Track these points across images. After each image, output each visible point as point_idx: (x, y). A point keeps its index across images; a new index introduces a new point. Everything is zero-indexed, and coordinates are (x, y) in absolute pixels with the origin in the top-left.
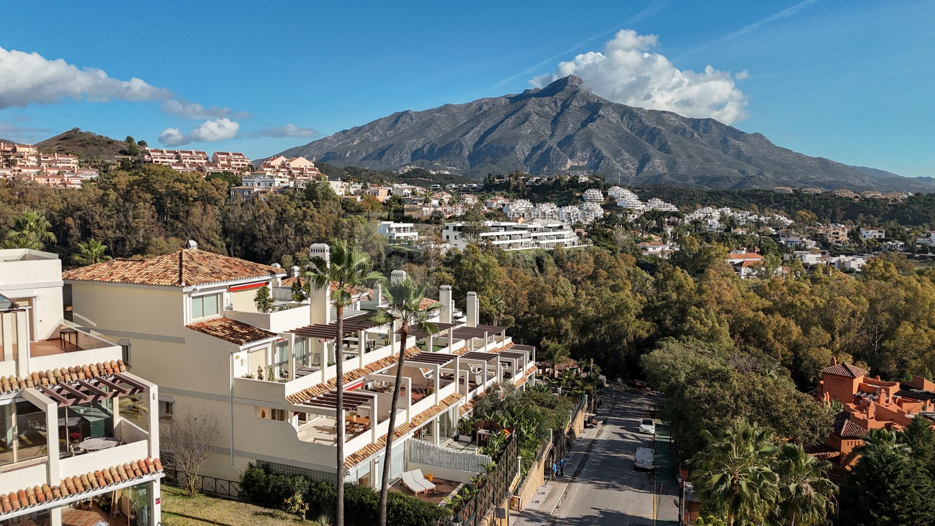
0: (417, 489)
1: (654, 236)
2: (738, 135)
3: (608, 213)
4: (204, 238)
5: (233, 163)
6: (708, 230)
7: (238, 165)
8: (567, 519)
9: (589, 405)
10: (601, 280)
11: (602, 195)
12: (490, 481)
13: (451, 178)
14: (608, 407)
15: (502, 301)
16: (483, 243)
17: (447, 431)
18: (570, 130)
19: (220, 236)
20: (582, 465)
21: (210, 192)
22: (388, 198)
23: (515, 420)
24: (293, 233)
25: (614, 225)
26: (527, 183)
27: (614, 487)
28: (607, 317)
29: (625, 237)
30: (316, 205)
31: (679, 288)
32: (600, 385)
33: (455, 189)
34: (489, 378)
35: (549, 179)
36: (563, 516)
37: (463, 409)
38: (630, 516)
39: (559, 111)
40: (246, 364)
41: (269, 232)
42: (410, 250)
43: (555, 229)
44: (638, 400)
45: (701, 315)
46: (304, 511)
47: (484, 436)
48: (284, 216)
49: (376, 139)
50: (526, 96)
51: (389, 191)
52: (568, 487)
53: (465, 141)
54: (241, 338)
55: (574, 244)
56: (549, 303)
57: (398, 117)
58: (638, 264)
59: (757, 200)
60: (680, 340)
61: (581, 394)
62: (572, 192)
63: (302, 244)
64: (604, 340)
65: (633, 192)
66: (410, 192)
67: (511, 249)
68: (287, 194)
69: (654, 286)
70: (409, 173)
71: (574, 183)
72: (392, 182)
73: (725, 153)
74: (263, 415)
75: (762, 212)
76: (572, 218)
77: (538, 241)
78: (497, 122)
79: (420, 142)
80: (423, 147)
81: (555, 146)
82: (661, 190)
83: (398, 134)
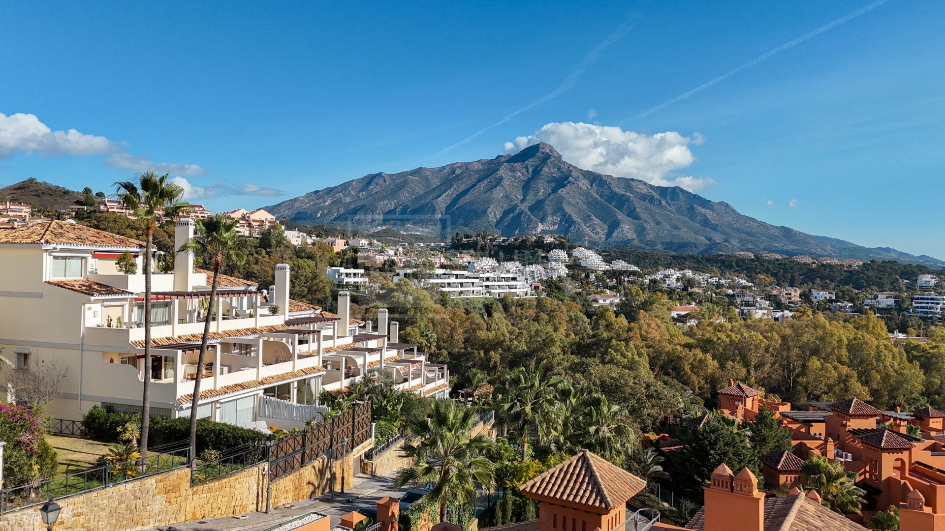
1: (608, 291)
2: (705, 203)
3: (572, 273)
5: (192, 215)
6: (665, 288)
7: (197, 216)
10: (542, 323)
11: (566, 256)
13: (421, 239)
15: (433, 334)
18: (541, 195)
22: (344, 248)
26: (494, 243)
28: (535, 351)
30: (269, 252)
31: (608, 326)
35: (516, 240)
39: (530, 176)
42: (358, 294)
43: (507, 279)
45: (621, 348)
49: (348, 200)
50: (498, 161)
51: (348, 242)
53: (437, 203)
54: (96, 292)
55: (526, 294)
56: (479, 337)
57: (371, 179)
58: (583, 312)
59: (719, 264)
62: (538, 251)
65: (599, 254)
66: (367, 243)
67: (462, 296)
70: (378, 232)
71: (540, 244)
72: (354, 236)
73: (692, 220)
74: (112, 361)
75: (722, 275)
76: (536, 276)
77: (489, 290)
78: (469, 186)
79: (392, 204)
80: (395, 209)
81: (526, 210)
82: (627, 253)
83: (371, 196)
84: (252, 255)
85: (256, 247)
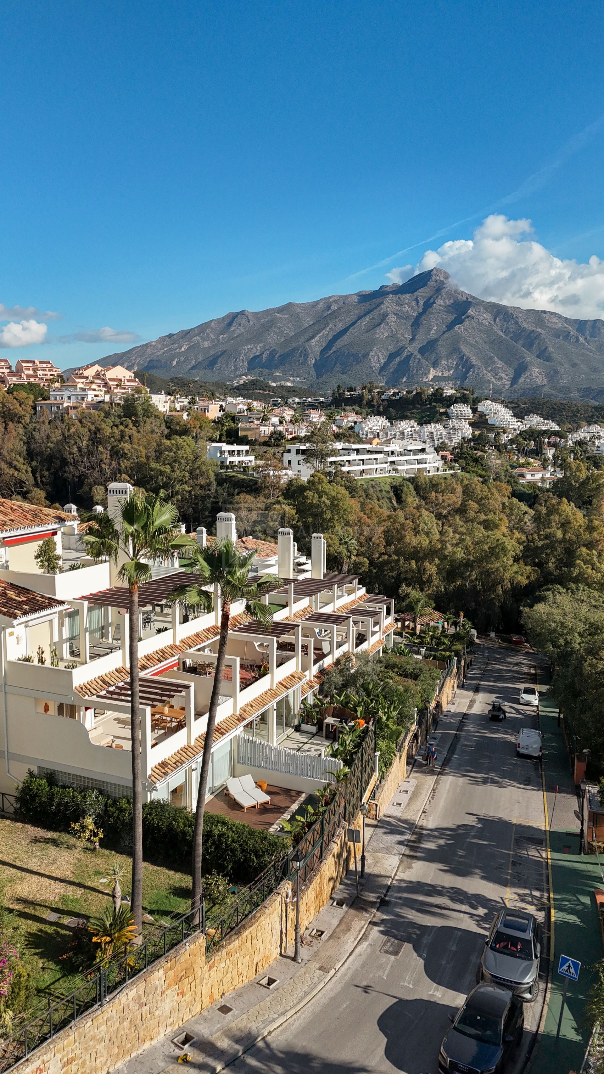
0: (247, 802)
1: (532, 460)
3: (477, 433)
4: (6, 462)
5: (40, 373)
6: (595, 452)
7: (45, 375)
8: (436, 829)
9: (458, 668)
10: (471, 514)
11: (470, 411)
12: (341, 793)
13: (294, 391)
14: (480, 669)
15: (353, 541)
16: (331, 469)
17: (287, 718)
18: (433, 333)
19: (24, 459)
20: (452, 750)
21: (12, 408)
22: (220, 414)
23: (372, 700)
24: (109, 457)
25: (484, 446)
26: (383, 397)
27: (494, 782)
28: (479, 560)
29: (499, 462)
30: (136, 423)
31: (565, 525)
32: (471, 643)
33: (298, 403)
34: (340, 645)
35: (408, 392)
36: (431, 825)
37: (306, 686)
38: (516, 825)
39: (421, 310)
40: (23, 643)
41: (81, 455)
42: (246, 477)
43: (416, 452)
44: (516, 659)
45: (592, 559)
46: (96, 839)
47: (332, 726)
48: (98, 436)
49: (206, 344)
50: (381, 293)
51: (221, 406)
52: (437, 782)
53: (310, 347)
54: (16, 608)
55: (438, 469)
56: (409, 544)
57: (232, 319)
58: (514, 494)
60: (567, 590)
61: (450, 656)
62: (435, 407)
63: (119, 470)
64: (475, 586)
65: (507, 406)
66: (245, 408)
67: (365, 476)
68: (101, 410)
69: (534, 522)
70: (245, 385)
71: (438, 397)
72: (225, 395)
74: (46, 709)
76: (435, 438)
77: (395, 467)
78: (348, 324)
79: (256, 349)
80: (262, 354)
81: (416, 353)
82: (539, 404)
83: (233, 339)
84: (117, 426)
85: (119, 417)
